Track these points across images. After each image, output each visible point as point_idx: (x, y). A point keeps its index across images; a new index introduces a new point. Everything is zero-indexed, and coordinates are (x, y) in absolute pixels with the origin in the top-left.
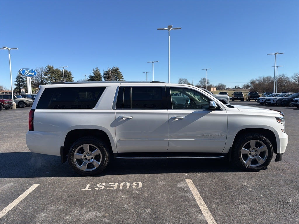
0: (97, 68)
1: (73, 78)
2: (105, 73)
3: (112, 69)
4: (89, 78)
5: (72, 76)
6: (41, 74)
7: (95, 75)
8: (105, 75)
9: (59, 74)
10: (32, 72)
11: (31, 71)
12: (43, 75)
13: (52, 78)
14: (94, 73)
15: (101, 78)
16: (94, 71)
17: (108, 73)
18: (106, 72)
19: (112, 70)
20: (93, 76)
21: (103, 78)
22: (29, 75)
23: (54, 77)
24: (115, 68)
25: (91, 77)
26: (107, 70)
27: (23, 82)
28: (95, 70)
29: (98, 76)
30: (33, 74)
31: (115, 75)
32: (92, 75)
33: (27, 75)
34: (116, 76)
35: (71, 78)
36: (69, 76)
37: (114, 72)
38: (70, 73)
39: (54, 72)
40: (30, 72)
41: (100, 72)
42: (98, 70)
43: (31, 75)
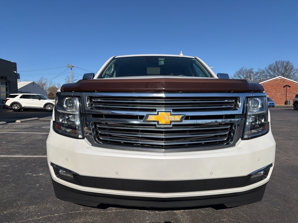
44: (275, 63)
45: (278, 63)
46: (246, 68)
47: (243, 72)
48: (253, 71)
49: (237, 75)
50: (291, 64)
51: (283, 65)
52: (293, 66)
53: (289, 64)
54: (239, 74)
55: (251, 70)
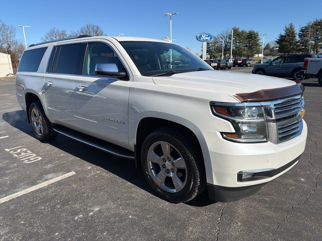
0: (291, 24)
1: (260, 39)
2: (301, 30)
3: (313, 22)
4: (278, 38)
5: (259, 37)
6: (226, 38)
7: (287, 33)
8: (301, 33)
9: (244, 37)
10: (208, 37)
11: (208, 35)
12: (227, 39)
13: (236, 41)
14: (285, 31)
15: (295, 36)
16: (286, 28)
17: (306, 29)
18: (303, 28)
19: (312, 24)
20: (284, 35)
21: (298, 36)
22: (205, 40)
23: (239, 40)
24: (319, 21)
25: (282, 36)
26: (306, 25)
27: (210, 47)
28: (288, 26)
29: (290, 34)
30: (208, 38)
31: (317, 31)
32: (283, 33)
33: (203, 40)
34: (318, 33)
35: (258, 39)
36: (255, 38)
37: (315, 26)
38: (257, 34)
39: (239, 35)
40: (206, 37)
41: (295, 29)
42: (292, 26)
43: (207, 40)
44: (86, 26)
45: (90, 27)
46: (58, 29)
47: (55, 34)
48: (66, 33)
49: (48, 37)
50: (100, 29)
51: (93, 30)
52: (102, 31)
53: (99, 29)
54: (51, 36)
55: (63, 32)
